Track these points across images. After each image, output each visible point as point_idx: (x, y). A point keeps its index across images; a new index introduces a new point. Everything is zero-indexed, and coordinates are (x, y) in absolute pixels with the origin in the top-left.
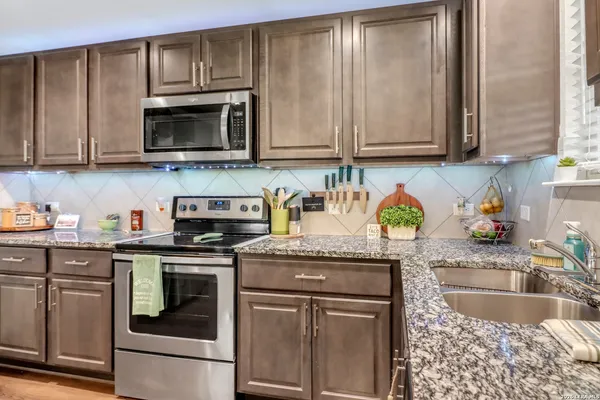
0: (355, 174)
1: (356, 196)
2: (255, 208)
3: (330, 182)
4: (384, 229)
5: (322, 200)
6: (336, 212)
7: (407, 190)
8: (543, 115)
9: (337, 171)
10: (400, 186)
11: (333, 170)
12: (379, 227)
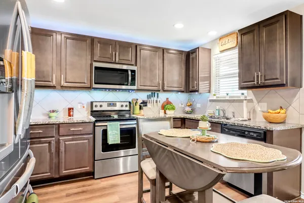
0: (156, 95)
1: (157, 102)
2: (126, 106)
3: (149, 97)
4: (165, 111)
5: (146, 103)
6: (150, 107)
7: (170, 100)
8: (208, 84)
9: (151, 94)
10: (167, 99)
11: (150, 93)
12: (163, 111)
